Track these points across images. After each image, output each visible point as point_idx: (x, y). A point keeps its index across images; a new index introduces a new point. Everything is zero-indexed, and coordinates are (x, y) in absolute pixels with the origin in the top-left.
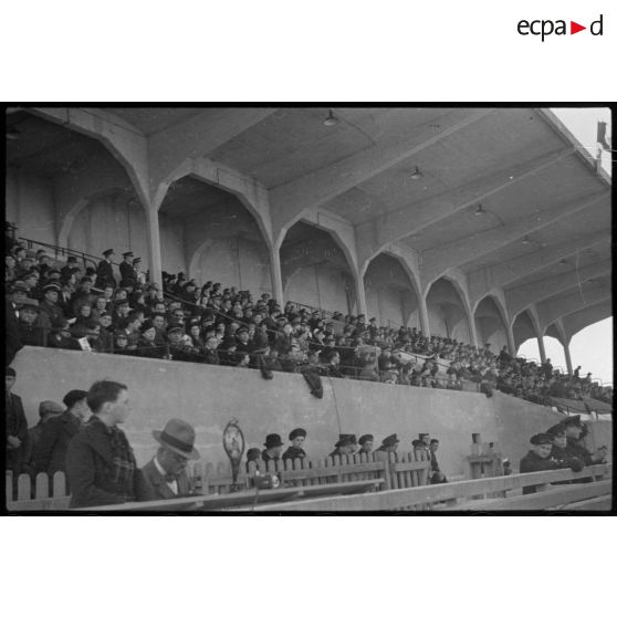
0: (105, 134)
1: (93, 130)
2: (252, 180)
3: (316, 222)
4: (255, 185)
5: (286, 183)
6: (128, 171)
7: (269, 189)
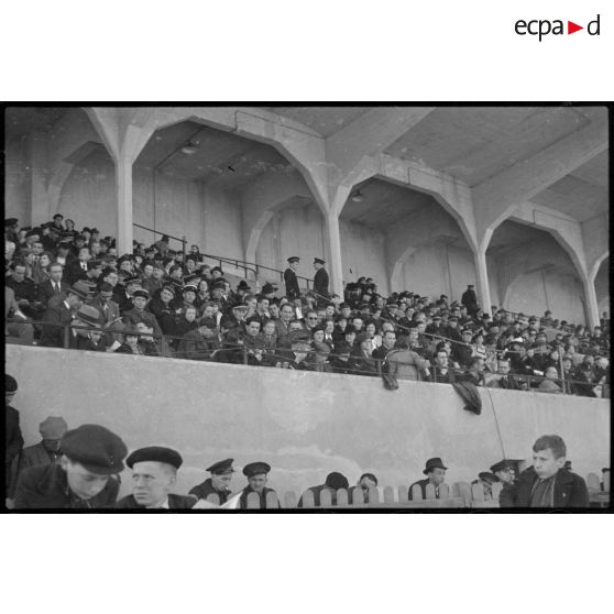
0: (277, 138)
1: (263, 135)
2: (450, 179)
3: (531, 221)
4: (455, 183)
5: (491, 177)
6: (305, 175)
7: (471, 187)
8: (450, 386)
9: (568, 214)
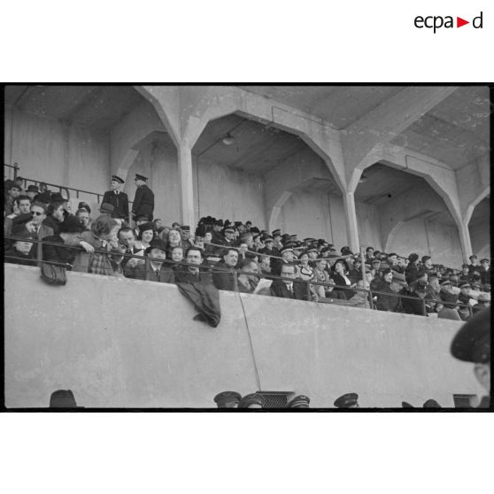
3: (403, 166)
4: (322, 125)
7: (340, 129)
8: (175, 286)
9: (440, 160)
